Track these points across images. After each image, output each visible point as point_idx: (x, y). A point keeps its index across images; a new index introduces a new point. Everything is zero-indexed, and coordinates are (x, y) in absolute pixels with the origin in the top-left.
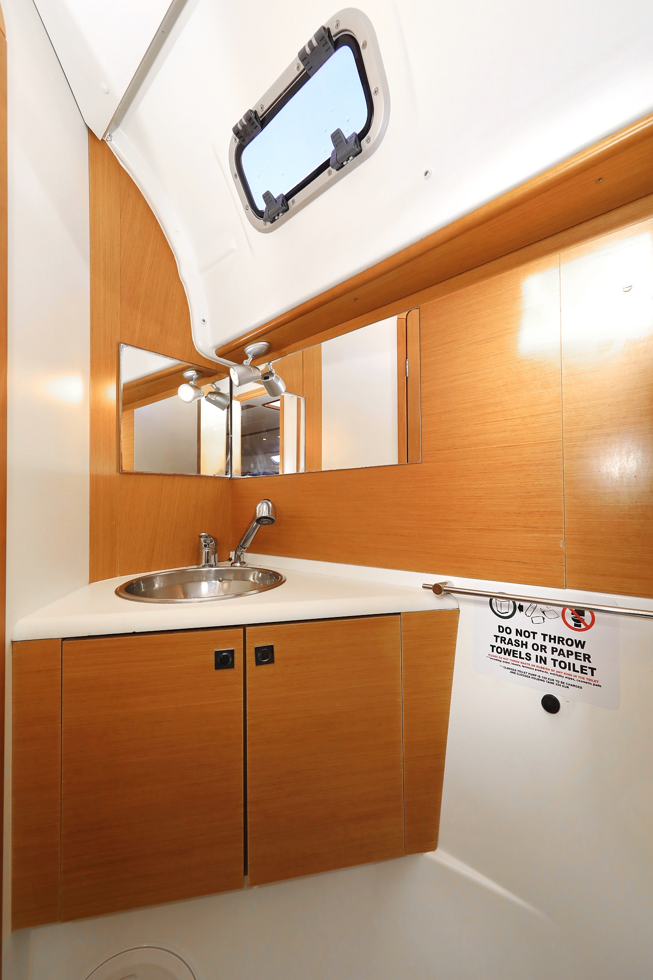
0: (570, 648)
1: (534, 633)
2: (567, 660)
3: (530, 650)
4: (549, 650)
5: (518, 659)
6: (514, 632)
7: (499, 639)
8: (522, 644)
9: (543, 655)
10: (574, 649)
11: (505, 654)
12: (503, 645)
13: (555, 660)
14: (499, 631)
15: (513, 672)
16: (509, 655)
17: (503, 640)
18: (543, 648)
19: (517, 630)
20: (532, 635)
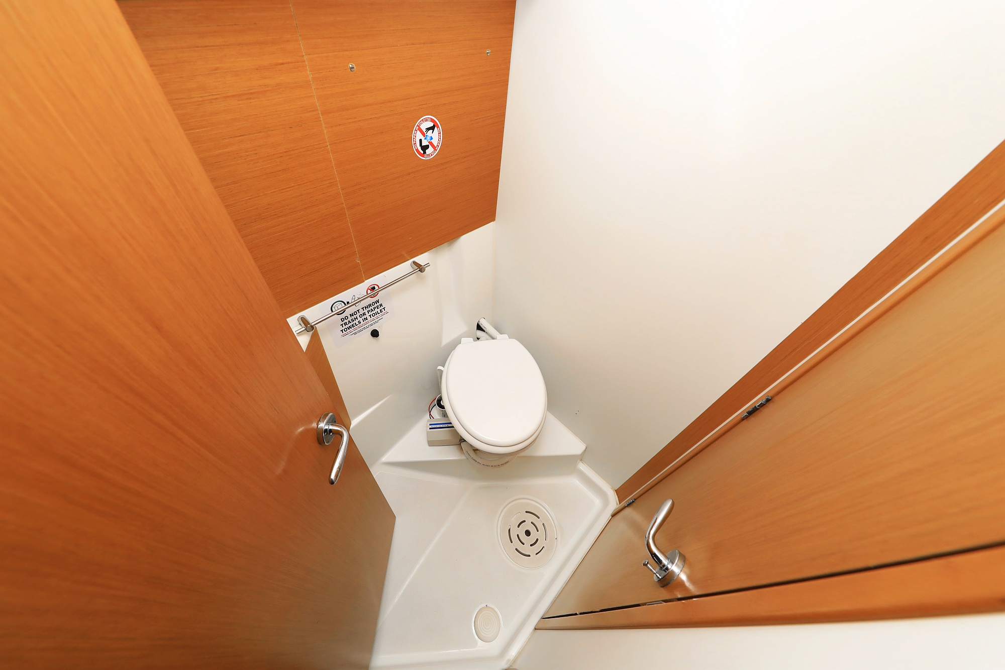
0: (374, 306)
1: (358, 311)
2: (374, 312)
3: (359, 319)
4: (367, 313)
5: (356, 327)
6: (349, 316)
7: (344, 325)
8: (355, 319)
9: (365, 317)
10: (376, 305)
11: (349, 329)
12: (347, 326)
13: (370, 316)
14: (342, 321)
15: (355, 333)
16: (351, 328)
17: (345, 324)
18: (364, 314)
19: (350, 315)
20: (358, 312)
